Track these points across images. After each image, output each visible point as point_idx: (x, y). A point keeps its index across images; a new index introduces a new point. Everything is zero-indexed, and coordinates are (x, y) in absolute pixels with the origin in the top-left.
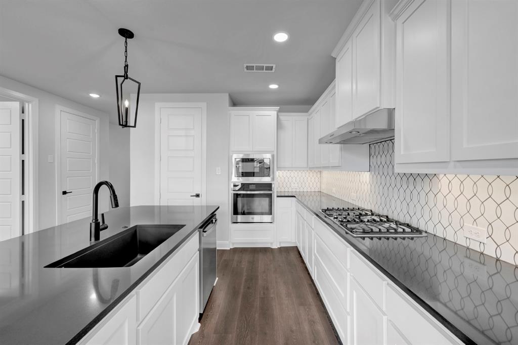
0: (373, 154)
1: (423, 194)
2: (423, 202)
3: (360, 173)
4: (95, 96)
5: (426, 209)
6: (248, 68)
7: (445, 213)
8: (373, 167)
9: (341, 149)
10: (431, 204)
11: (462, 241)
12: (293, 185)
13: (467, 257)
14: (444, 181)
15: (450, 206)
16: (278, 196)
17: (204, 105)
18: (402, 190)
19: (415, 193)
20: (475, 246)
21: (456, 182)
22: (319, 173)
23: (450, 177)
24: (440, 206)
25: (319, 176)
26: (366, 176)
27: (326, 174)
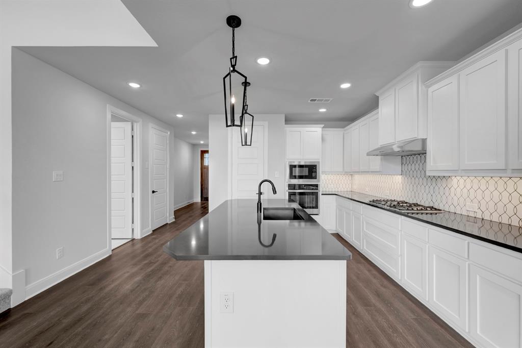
0: (404, 163)
1: (442, 189)
2: (442, 193)
3: (393, 176)
4: (180, 116)
5: (444, 197)
6: (312, 100)
7: (455, 198)
8: (404, 172)
9: (381, 159)
10: (447, 194)
11: (465, 213)
12: (329, 186)
13: (467, 221)
14: (455, 180)
15: (459, 195)
16: (322, 194)
17: (266, 123)
18: (427, 187)
19: (437, 188)
20: (472, 214)
21: (462, 181)
22: (350, 176)
23: (458, 178)
24: (452, 194)
25: (350, 178)
26: (399, 179)
27: (357, 177)
